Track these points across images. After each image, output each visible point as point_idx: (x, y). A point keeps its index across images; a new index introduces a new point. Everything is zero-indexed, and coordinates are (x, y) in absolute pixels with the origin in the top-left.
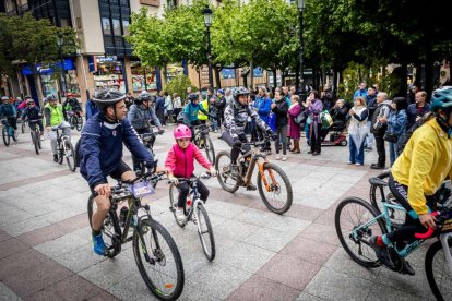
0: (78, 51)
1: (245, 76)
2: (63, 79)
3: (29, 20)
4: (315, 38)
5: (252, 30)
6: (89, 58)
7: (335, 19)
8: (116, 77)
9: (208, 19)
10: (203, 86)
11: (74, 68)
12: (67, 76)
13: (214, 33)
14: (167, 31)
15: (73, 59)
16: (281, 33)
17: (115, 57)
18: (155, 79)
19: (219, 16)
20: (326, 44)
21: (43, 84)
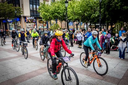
0: (22, 15)
1: (77, 25)
2: (16, 24)
3: (6, 4)
4: (104, 12)
5: (82, 9)
6: (25, 17)
7: (113, 5)
8: (34, 24)
9: (66, 5)
10: (62, 28)
11: (20, 21)
12: (17, 23)
13: (68, 10)
14: (52, 8)
15: (20, 17)
16: (92, 10)
17: (34, 17)
18: (46, 25)
19: (70, 4)
20: (108, 14)
21: (9, 26)
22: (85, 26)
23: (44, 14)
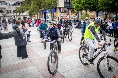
0: (57, 6)
2: (53, 14)
6: (60, 8)
11: (56, 11)
21: (47, 15)
22: (114, 16)
23: (76, 5)
